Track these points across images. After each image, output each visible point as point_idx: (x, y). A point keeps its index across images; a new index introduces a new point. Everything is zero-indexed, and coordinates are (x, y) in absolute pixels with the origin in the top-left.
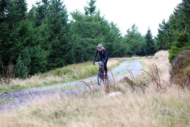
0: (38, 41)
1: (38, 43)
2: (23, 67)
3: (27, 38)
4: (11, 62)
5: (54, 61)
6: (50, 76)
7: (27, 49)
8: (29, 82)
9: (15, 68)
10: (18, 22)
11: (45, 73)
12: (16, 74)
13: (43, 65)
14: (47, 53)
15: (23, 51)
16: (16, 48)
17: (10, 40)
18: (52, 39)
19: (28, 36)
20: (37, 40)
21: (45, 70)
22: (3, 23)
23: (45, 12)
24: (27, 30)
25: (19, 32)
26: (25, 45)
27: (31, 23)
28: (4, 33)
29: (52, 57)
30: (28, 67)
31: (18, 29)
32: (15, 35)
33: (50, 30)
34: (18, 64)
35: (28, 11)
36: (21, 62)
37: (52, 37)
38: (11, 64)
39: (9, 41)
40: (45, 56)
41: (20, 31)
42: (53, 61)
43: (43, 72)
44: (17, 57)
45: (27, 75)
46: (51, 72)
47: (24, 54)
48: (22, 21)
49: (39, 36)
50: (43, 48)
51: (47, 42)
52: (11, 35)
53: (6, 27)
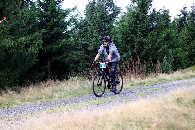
1: (179, 46)
2: (167, 64)
3: (171, 43)
6: (189, 72)
7: (170, 51)
8: (172, 76)
9: (162, 65)
10: (164, 31)
11: (185, 69)
12: (162, 70)
13: (183, 63)
14: (186, 54)
15: (167, 52)
16: (163, 50)
17: (158, 44)
18: (190, 43)
19: (171, 41)
20: (178, 44)
21: (185, 67)
22: (152, 32)
23: (184, 22)
24: (171, 36)
25: (164, 38)
26: (169, 48)
27: (174, 31)
28: (154, 39)
29: (190, 57)
30: (172, 64)
32: (162, 40)
33: (189, 35)
34: (164, 62)
35: (171, 22)
36: (166, 61)
37: (190, 41)
38: (159, 62)
40: (185, 56)
41: (166, 37)
42: (191, 60)
43: (183, 69)
44: (163, 57)
45: (171, 71)
46: (190, 69)
47: (168, 54)
48: (167, 29)
49: (180, 41)
50: (183, 50)
51: (186, 45)
52: (158, 41)
53: (155, 34)
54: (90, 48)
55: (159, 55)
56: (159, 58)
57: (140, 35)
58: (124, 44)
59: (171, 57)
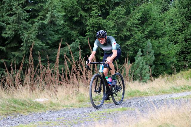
0: (165, 32)
1: (164, 34)
2: (143, 66)
3: (150, 28)
4: (128, 60)
5: (186, 59)
6: (180, 80)
7: (149, 43)
8: (151, 86)
9: (133, 67)
10: (138, 6)
11: (173, 75)
12: (134, 76)
13: (170, 64)
14: (177, 48)
15: (144, 44)
16: (135, 40)
17: (127, 30)
18: (183, 29)
19: (151, 25)
20: (163, 30)
21: (173, 71)
22: (117, 8)
24: (150, 17)
26: (147, 37)
27: (156, 7)
28: (120, 21)
29: (183, 53)
30: (151, 66)
31: (138, 15)
32: (134, 23)
33: (182, 16)
34: (136, 62)
36: (141, 60)
37: (184, 27)
38: (128, 62)
39: (126, 32)
40: (174, 52)
41: (141, 18)
42: (184, 58)
43: (171, 74)
44: (136, 52)
45: (149, 78)
46: (183, 74)
47: (145, 48)
48: (144, 5)
49: (167, 25)
50: (171, 41)
51: (177, 33)
52: (128, 24)
53: (122, 13)
54: (6, 33)
55: (129, 50)
56: (129, 54)
57: (96, 13)
58: (67, 29)
59: (149, 53)
